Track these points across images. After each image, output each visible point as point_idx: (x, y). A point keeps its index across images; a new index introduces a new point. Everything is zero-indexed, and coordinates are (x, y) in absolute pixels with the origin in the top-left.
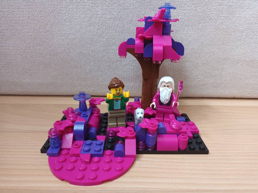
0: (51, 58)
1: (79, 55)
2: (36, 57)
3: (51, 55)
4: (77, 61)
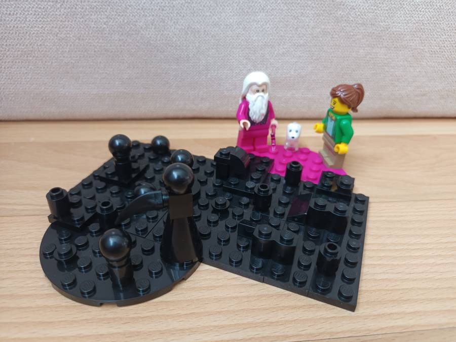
0: (123, 40)
1: (185, 34)
2: (89, 39)
3: (122, 34)
4: (180, 46)
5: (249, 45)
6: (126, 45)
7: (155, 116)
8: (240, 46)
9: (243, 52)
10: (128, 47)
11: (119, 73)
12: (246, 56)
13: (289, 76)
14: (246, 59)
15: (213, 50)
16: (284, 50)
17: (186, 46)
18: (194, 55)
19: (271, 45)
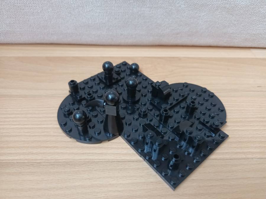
5: (69, 6)
6: (2, 6)
7: (30, 42)
8: (65, 7)
9: (67, 9)
10: (3, 7)
11: (3, 20)
12: (69, 12)
13: (96, 23)
14: (70, 13)
15: (51, 9)
16: (90, 9)
17: (35, 6)
18: (41, 11)
19: (81, 6)
